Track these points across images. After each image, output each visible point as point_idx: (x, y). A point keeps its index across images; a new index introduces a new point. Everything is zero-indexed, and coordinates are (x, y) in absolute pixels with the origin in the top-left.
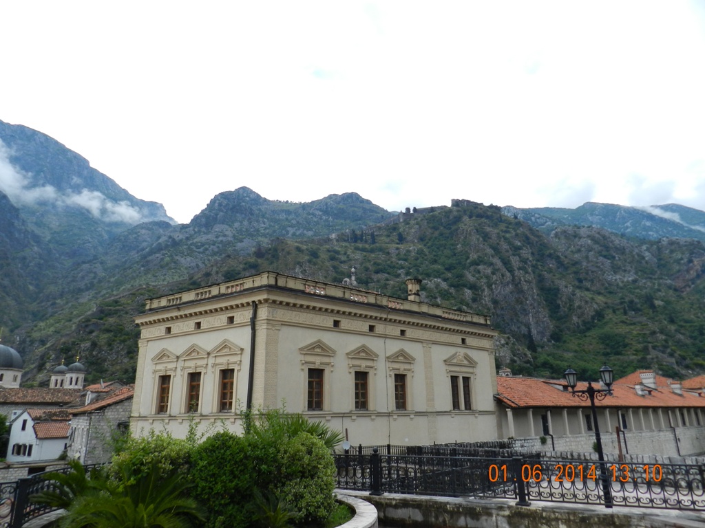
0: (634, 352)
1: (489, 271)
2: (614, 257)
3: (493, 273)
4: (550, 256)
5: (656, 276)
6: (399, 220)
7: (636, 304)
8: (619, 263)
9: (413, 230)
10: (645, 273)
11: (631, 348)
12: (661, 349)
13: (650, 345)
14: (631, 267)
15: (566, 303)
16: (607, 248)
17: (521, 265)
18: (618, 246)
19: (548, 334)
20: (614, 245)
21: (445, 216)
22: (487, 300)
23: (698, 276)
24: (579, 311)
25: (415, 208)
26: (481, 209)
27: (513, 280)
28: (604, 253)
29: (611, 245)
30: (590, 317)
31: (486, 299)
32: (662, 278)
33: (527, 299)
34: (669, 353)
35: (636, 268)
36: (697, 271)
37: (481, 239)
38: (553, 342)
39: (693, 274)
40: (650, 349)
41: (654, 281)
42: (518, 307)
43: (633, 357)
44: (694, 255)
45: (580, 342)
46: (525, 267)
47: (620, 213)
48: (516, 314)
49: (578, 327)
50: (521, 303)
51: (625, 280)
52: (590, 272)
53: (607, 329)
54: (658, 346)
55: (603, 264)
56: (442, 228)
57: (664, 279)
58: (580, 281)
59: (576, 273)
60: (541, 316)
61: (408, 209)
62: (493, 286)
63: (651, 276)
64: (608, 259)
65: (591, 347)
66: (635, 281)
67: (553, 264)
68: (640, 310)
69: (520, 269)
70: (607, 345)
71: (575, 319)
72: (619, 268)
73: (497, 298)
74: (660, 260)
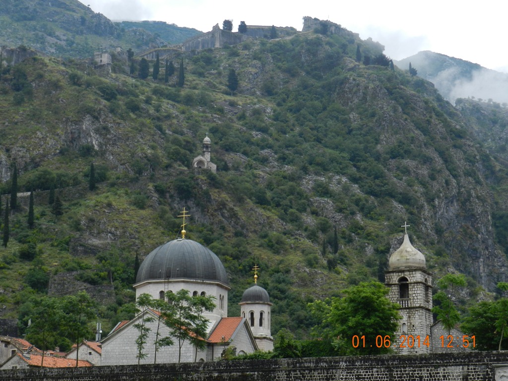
3: (432, 177)
6: (213, 44)
9: (250, 70)
17: (467, 168)
21: (308, 51)
22: (429, 227)
25: (243, 23)
27: (459, 194)
31: (427, 223)
42: (466, 244)
50: (471, 237)
56: (304, 74)
60: (497, 264)
61: (228, 24)
62: (436, 202)
69: (467, 173)
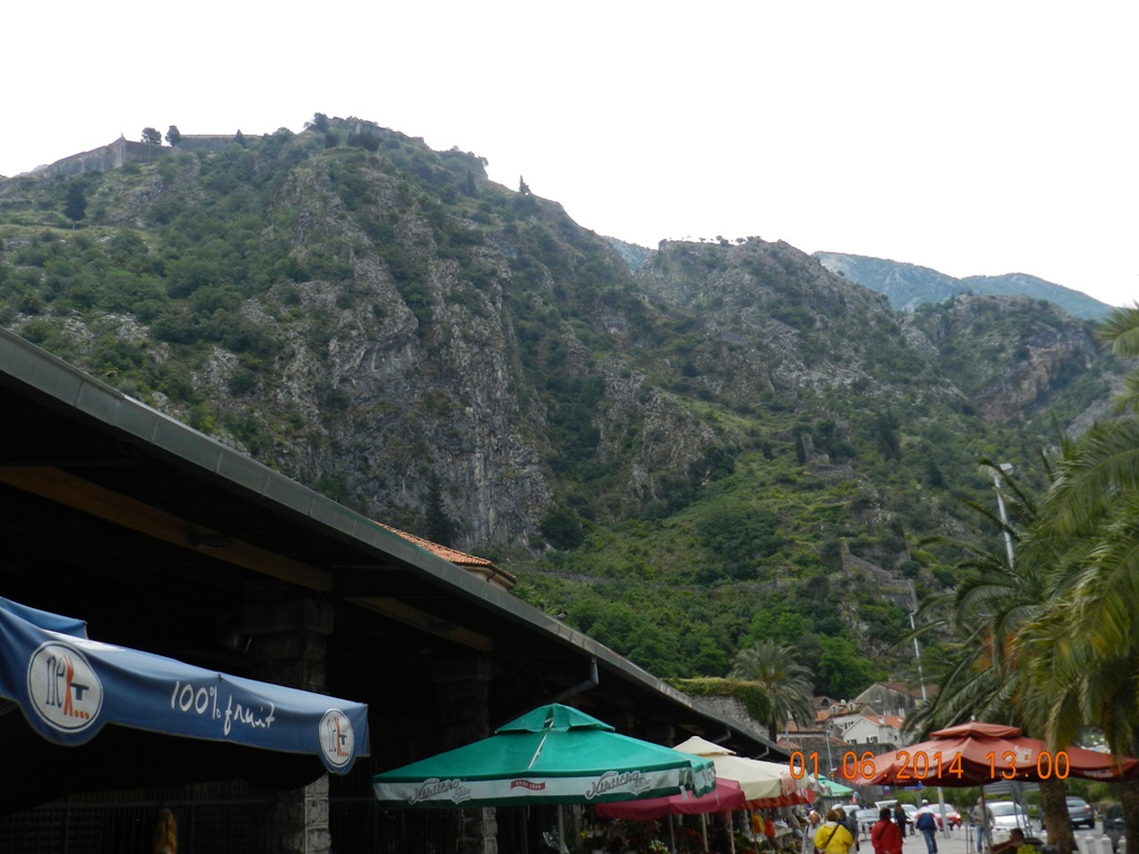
0: (796, 568)
1: (330, 294)
2: (811, 322)
3: (344, 303)
4: (611, 299)
5: (921, 377)
7: (841, 433)
8: (823, 336)
9: (138, 189)
10: (892, 366)
11: (787, 556)
12: (878, 552)
13: (845, 541)
14: (856, 350)
15: (618, 427)
16: (795, 296)
17: (460, 289)
18: (826, 292)
19: (532, 520)
20: (813, 287)
23: (1042, 398)
24: (656, 450)
25: (173, 129)
26: (410, 151)
27: (421, 335)
28: (784, 310)
29: (805, 286)
30: (686, 466)
31: (294, 385)
32: (935, 383)
33: (466, 401)
34: (902, 568)
35: (869, 352)
36: (1038, 382)
37: (337, 201)
38: (549, 547)
39: (1028, 389)
40: (845, 552)
41: (914, 389)
42: (430, 426)
43: (786, 581)
44: (1031, 339)
45: (640, 544)
46: (476, 297)
47: (893, 278)
48: (420, 451)
49: (647, 498)
50: (445, 412)
51: (835, 384)
52: (724, 348)
53: (730, 502)
54: (870, 546)
55: (776, 339)
57: (942, 384)
58: (690, 371)
59: (682, 351)
60: (515, 461)
61: (151, 134)
62: (333, 345)
63: (907, 375)
64: (793, 324)
65: (669, 558)
66: (860, 387)
67: (620, 328)
68: (850, 454)
69: (453, 299)
70: (718, 549)
71: (638, 472)
72: (822, 350)
73: (348, 388)
74: (948, 351)
